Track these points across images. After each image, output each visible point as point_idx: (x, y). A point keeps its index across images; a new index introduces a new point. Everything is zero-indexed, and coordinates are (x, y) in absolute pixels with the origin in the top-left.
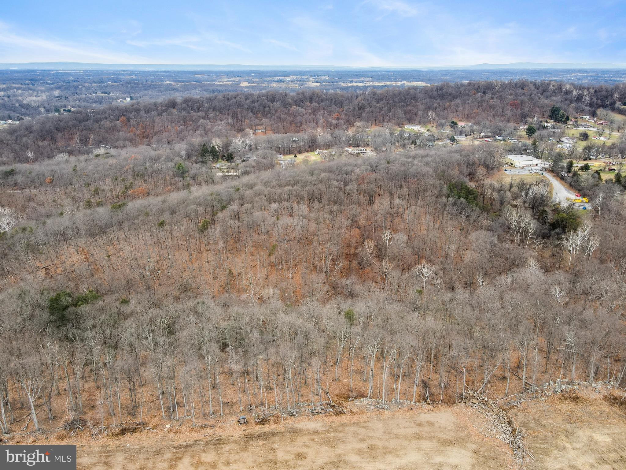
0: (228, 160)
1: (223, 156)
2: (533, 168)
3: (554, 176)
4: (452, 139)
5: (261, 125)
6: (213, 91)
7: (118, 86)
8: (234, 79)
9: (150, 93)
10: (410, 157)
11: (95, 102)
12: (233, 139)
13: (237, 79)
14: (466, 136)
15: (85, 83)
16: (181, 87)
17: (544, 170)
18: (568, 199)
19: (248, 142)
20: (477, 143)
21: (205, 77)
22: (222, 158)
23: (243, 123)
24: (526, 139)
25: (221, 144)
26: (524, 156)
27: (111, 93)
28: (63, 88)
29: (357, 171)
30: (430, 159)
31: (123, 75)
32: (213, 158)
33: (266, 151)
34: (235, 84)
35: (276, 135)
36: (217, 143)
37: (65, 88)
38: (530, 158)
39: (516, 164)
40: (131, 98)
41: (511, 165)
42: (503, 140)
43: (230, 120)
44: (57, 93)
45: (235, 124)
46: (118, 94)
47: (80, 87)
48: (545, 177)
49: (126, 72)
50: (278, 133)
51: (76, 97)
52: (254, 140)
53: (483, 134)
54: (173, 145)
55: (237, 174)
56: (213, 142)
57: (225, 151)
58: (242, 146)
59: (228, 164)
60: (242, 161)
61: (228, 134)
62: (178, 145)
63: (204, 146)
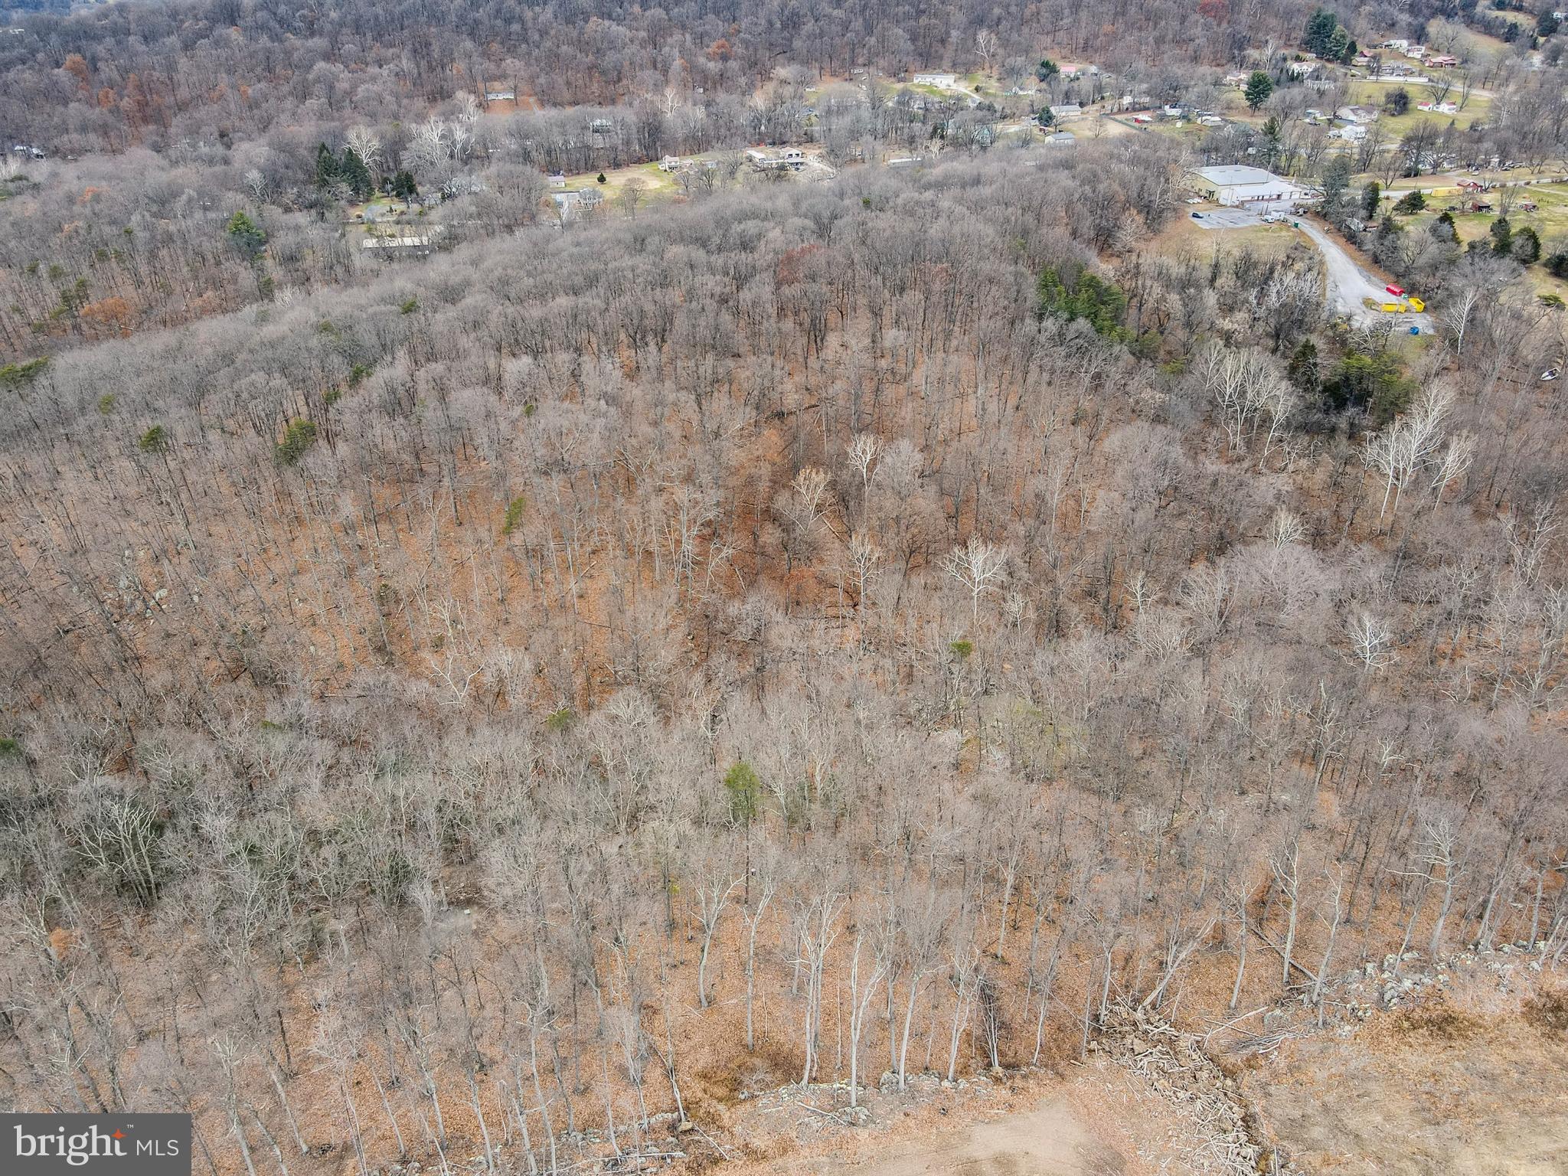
0: (398, 195)
1: (386, 181)
2: (1272, 205)
3: (1327, 232)
4: (1045, 116)
5: (505, 77)
10: (927, 187)
12: (414, 126)
14: (1082, 105)
17: (1301, 211)
18: (1369, 303)
19: (460, 135)
20: (1115, 129)
22: (382, 189)
23: (448, 72)
24: (1245, 113)
25: (376, 144)
26: (1245, 171)
29: (775, 234)
30: (986, 191)
32: (356, 190)
33: (509, 167)
35: (544, 112)
36: (364, 141)
38: (1262, 173)
39: (1224, 196)
41: (1210, 197)
42: (1184, 117)
43: (407, 64)
45: (424, 76)
48: (1303, 233)
50: (555, 105)
52: (477, 130)
53: (1127, 100)
54: (234, 147)
55: (425, 242)
56: (351, 135)
57: (391, 165)
58: (442, 149)
59: (400, 207)
60: (443, 198)
61: (402, 110)
62: (245, 146)
63: (321, 152)
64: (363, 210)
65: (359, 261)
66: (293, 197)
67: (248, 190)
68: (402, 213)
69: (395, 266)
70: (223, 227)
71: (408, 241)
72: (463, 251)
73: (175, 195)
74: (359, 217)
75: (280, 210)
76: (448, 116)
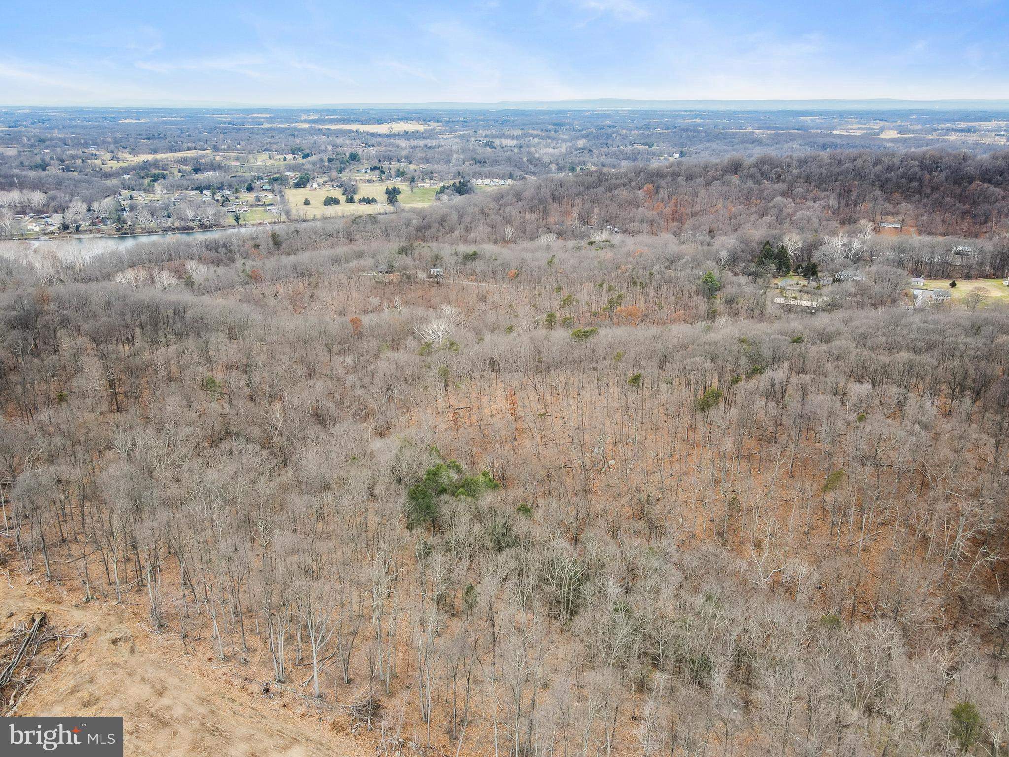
0: (804, 276)
1: (798, 267)
5: (897, 214)
6: (824, 147)
7: (668, 134)
8: (872, 125)
9: (714, 146)
11: (628, 158)
12: (827, 237)
13: (877, 126)
15: (623, 129)
16: (768, 139)
19: (856, 245)
21: (818, 121)
22: (796, 271)
23: (858, 208)
25: (800, 245)
27: (655, 145)
28: (591, 137)
31: (683, 117)
32: (779, 269)
33: (885, 268)
34: (871, 134)
35: (920, 237)
36: (793, 242)
37: (594, 137)
40: (682, 154)
43: (833, 202)
44: (581, 143)
45: (841, 209)
46: (664, 146)
47: (614, 135)
49: (689, 113)
50: (929, 234)
51: (605, 150)
52: (868, 244)
54: (716, 238)
55: (815, 304)
56: (786, 239)
57: (805, 258)
58: (841, 252)
59: (803, 282)
60: (834, 281)
61: (821, 228)
62: (723, 238)
63: (765, 245)
64: (781, 282)
65: (770, 309)
66: (741, 268)
67: (718, 261)
68: (804, 286)
69: (792, 315)
70: (699, 278)
71: (804, 303)
72: (840, 314)
73: (679, 258)
74: (776, 284)
75: (732, 274)
76: (851, 234)
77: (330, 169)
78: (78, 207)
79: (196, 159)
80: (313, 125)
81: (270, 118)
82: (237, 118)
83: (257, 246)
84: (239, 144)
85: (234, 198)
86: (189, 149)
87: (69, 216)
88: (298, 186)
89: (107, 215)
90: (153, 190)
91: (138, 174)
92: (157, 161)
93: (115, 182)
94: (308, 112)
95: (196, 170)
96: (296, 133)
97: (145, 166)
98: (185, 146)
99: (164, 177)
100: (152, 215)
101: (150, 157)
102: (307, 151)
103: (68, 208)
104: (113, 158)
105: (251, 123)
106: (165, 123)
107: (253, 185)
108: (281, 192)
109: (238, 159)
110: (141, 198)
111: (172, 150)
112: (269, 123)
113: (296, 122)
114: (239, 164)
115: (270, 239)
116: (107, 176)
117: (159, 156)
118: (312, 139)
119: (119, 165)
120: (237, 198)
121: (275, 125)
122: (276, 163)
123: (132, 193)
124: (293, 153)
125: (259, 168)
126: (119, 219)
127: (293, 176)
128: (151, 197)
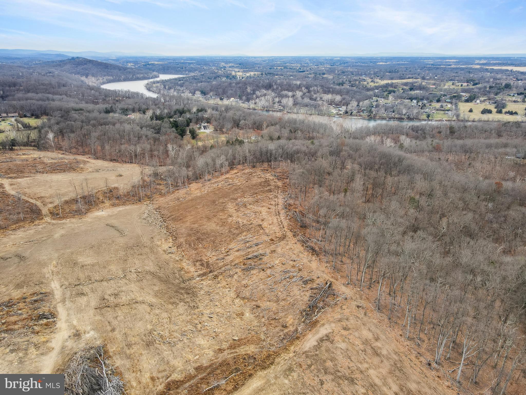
77: (489, 92)
78: (354, 103)
79: (412, 83)
80: (482, 66)
81: (456, 62)
82: (437, 62)
83: (440, 132)
84: (436, 76)
85: (428, 105)
86: (409, 78)
87: (349, 107)
88: (467, 101)
89: (365, 108)
90: (388, 98)
91: (382, 90)
92: (392, 83)
93: (371, 93)
94: (480, 58)
95: (411, 89)
96: (471, 71)
97: (387, 85)
98: (408, 77)
99: (394, 92)
100: (386, 111)
101: (390, 82)
102: (477, 82)
103: (349, 104)
104: (372, 81)
105: (444, 65)
106: (399, 64)
107: (441, 99)
108: (456, 104)
109: (434, 84)
110: (382, 101)
111: (401, 78)
112: (455, 65)
113: (472, 65)
114: (434, 87)
115: (448, 129)
116: (368, 90)
117: (394, 81)
118: (480, 74)
119: (374, 85)
120: (430, 105)
121: (458, 66)
122: (456, 88)
123: (378, 99)
124: (467, 82)
125: (445, 90)
126: (370, 111)
127: (465, 95)
128: (386, 101)
